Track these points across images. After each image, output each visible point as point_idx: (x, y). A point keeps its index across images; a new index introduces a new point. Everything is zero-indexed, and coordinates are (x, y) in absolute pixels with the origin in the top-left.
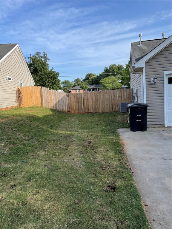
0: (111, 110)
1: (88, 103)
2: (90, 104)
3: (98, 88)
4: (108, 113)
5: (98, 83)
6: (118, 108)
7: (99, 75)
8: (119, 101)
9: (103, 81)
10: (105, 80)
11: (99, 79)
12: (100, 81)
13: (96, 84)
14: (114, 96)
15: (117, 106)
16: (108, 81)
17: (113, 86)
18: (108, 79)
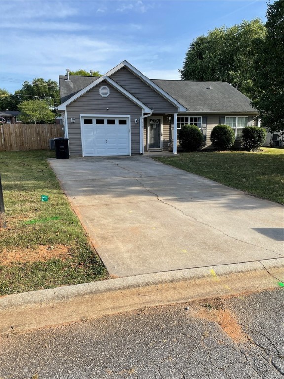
0: (40, 148)
1: (10, 139)
2: (13, 139)
3: (15, 118)
4: (36, 150)
5: (14, 108)
6: (48, 145)
7: (14, 94)
8: (48, 137)
9: (23, 107)
10: (28, 104)
11: (14, 101)
12: (18, 106)
13: (9, 110)
14: (43, 132)
15: (47, 143)
16: (32, 107)
17: (42, 116)
18: (32, 103)
